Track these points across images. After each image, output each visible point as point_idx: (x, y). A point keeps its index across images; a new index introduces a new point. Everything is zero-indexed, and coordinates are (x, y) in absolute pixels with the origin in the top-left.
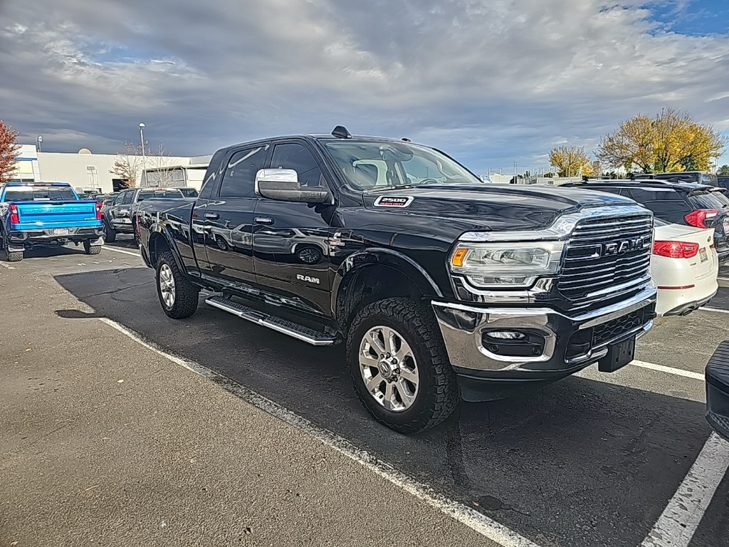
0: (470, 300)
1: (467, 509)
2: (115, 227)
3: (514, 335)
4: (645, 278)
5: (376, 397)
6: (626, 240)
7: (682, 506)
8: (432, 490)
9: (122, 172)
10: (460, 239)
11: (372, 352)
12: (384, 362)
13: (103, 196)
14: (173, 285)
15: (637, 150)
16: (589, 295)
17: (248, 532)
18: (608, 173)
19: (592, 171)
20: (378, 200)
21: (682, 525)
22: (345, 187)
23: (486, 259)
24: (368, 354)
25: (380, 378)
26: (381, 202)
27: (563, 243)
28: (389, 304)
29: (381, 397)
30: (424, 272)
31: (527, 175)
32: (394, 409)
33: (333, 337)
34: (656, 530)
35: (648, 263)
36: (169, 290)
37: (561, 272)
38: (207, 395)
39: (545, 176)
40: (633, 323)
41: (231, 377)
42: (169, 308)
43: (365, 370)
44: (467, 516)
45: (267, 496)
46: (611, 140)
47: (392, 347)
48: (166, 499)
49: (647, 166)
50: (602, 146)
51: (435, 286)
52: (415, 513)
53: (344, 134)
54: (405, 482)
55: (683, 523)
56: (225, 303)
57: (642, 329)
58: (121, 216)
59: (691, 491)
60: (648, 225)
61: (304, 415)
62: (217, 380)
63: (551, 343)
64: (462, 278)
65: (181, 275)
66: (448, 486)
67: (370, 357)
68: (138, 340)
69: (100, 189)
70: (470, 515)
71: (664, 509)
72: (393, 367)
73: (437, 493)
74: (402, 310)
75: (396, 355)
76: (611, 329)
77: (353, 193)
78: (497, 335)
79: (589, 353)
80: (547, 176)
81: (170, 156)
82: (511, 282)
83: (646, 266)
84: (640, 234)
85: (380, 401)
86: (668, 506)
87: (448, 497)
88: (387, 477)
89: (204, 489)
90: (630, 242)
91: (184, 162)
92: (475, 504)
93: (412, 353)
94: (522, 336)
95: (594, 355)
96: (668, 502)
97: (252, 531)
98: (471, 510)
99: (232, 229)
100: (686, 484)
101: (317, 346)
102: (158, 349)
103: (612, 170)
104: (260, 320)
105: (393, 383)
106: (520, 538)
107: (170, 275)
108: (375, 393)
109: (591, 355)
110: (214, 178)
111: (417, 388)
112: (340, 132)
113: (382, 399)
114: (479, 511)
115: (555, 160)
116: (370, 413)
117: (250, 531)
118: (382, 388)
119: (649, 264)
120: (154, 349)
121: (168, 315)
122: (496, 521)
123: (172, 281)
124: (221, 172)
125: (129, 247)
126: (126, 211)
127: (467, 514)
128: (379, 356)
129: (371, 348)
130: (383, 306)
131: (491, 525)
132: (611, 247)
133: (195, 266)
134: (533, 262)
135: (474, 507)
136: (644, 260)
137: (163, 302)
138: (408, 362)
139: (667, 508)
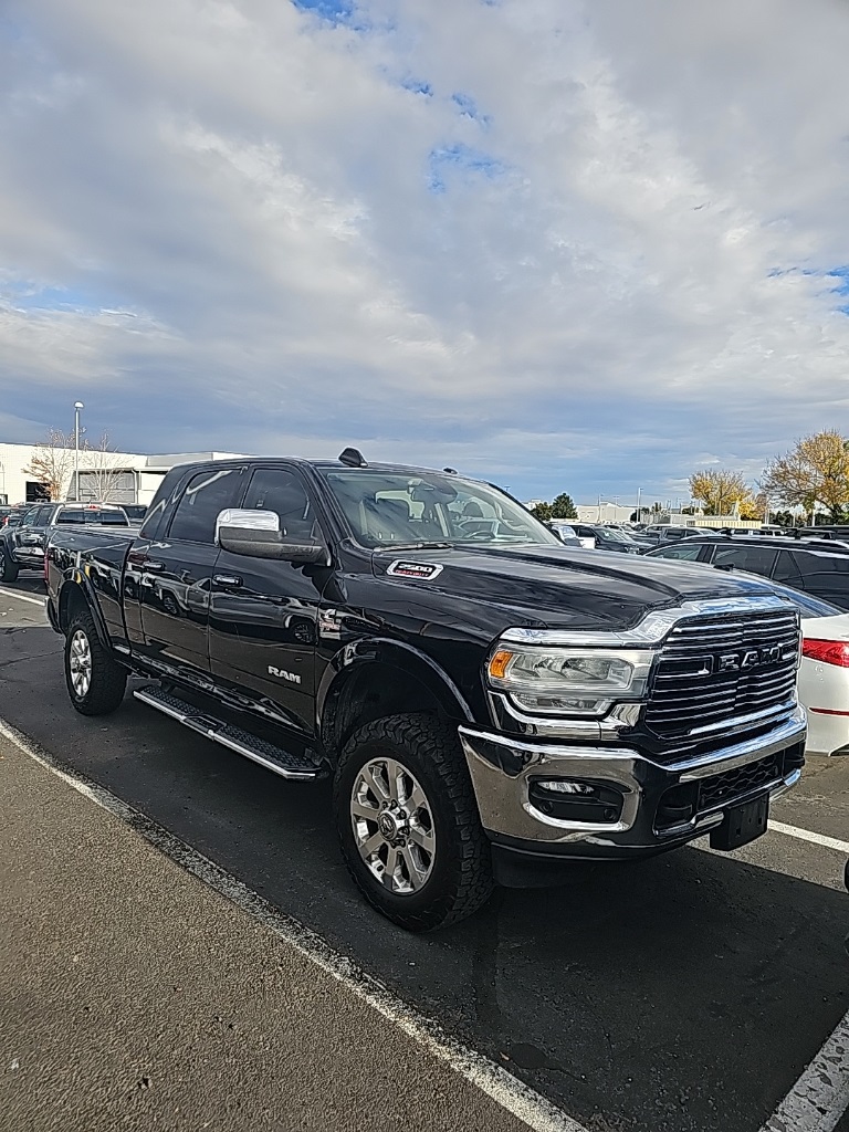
0: (514, 730)
1: (490, 1064)
2: (18, 558)
3: (579, 789)
4: (788, 705)
5: (373, 868)
6: (754, 650)
7: (825, 1079)
8: (440, 1029)
9: (41, 473)
10: (503, 636)
11: (370, 796)
12: (386, 814)
13: (8, 508)
14: (90, 663)
15: (821, 481)
16: (694, 732)
17: (143, 1086)
18: (779, 513)
19: (754, 509)
20: (394, 565)
21: (819, 1109)
22: (349, 541)
23: (540, 669)
24: (365, 798)
25: (379, 839)
26: (396, 569)
27: (654, 653)
28: (399, 724)
29: (379, 869)
30: (450, 683)
31: (657, 509)
32: (398, 890)
33: (316, 766)
34: (779, 1117)
35: (793, 681)
36: (82, 670)
37: (649, 695)
38: (115, 846)
39: (684, 512)
40: (767, 774)
41: (155, 820)
42: (80, 698)
43: (358, 825)
44: (488, 1077)
45: (182, 1027)
46: (783, 465)
47: (401, 792)
48: (26, 1022)
49: (837, 506)
50: (769, 473)
51: (465, 706)
52: (409, 1067)
53: (358, 462)
54: (400, 1014)
55: (822, 1106)
56: (161, 699)
57: (782, 783)
58: (30, 544)
59: (842, 1053)
60: (792, 625)
61: (261, 890)
62: (134, 823)
63: (633, 803)
64: (503, 696)
65: (102, 648)
66: (466, 1023)
67: (367, 804)
68: (24, 748)
69: (6, 496)
70: (494, 1075)
71: (797, 1080)
72: (400, 824)
73: (448, 1035)
74: (417, 735)
75: (405, 805)
76: (749, 776)
77: (358, 550)
78: (552, 786)
79: (693, 821)
80: (687, 512)
81: (117, 452)
82: (577, 705)
83: (790, 686)
84: (779, 640)
85: (378, 875)
86: (803, 1076)
87: (463, 1043)
88: (374, 1004)
89: (87, 1008)
90: (760, 651)
91: (138, 462)
92: (504, 1056)
93: (427, 802)
94: (589, 789)
95: (701, 824)
96: (804, 1070)
97: (150, 1085)
98: (496, 1068)
99: (191, 584)
100: (836, 1041)
101: (290, 780)
102: (53, 766)
103: (786, 508)
104: (211, 732)
105: (398, 848)
106: (565, 1120)
107: (86, 648)
108: (371, 862)
109: (695, 825)
110: (164, 508)
111: (432, 859)
112: (351, 457)
113: (382, 872)
114: (508, 1070)
115: (699, 489)
116: (362, 892)
117: (147, 1085)
118: (383, 854)
119: (795, 683)
120: (47, 766)
121: (77, 709)
122: (532, 1087)
123: (89, 656)
124: (174, 501)
125: (35, 592)
126: (37, 536)
127: (488, 1074)
128: (381, 803)
129: (369, 790)
130: (391, 726)
131: (523, 1095)
132: (729, 660)
133: (124, 637)
134: (609, 678)
135: (500, 1062)
136: (787, 676)
137: (72, 687)
138: (422, 818)
139: (800, 1080)
